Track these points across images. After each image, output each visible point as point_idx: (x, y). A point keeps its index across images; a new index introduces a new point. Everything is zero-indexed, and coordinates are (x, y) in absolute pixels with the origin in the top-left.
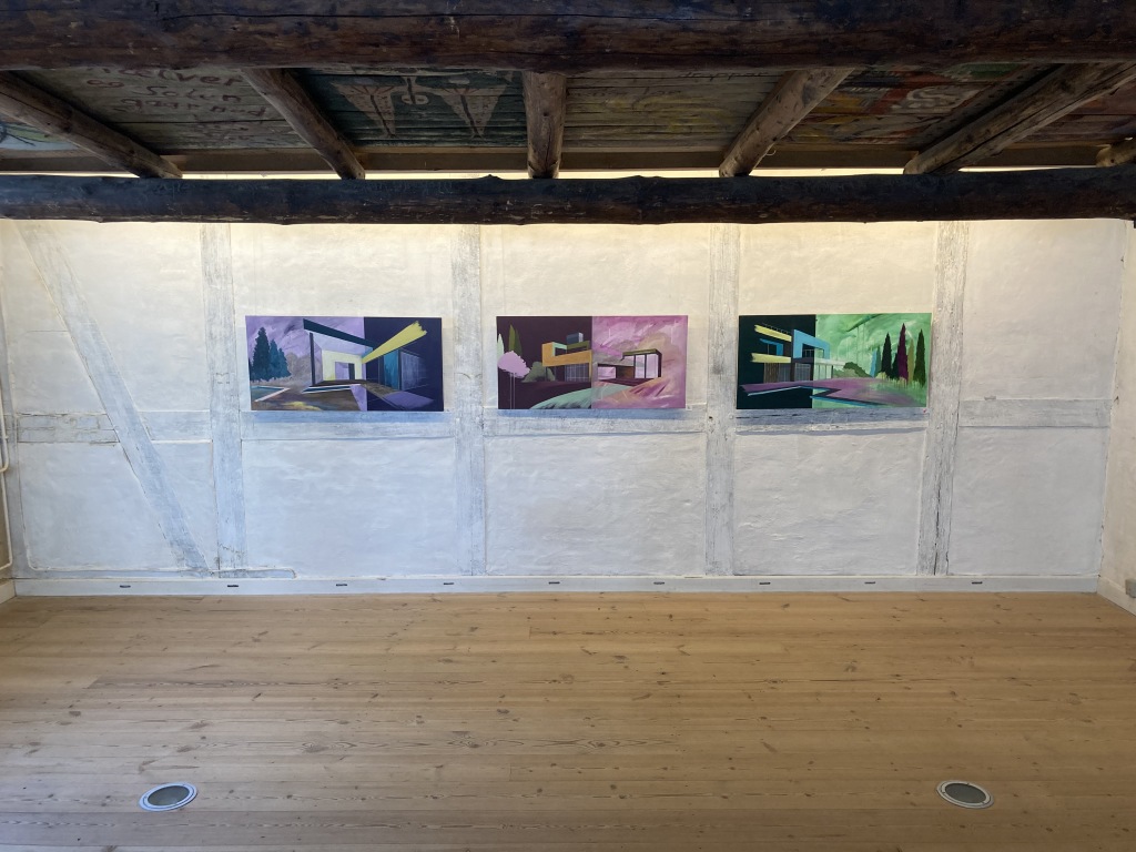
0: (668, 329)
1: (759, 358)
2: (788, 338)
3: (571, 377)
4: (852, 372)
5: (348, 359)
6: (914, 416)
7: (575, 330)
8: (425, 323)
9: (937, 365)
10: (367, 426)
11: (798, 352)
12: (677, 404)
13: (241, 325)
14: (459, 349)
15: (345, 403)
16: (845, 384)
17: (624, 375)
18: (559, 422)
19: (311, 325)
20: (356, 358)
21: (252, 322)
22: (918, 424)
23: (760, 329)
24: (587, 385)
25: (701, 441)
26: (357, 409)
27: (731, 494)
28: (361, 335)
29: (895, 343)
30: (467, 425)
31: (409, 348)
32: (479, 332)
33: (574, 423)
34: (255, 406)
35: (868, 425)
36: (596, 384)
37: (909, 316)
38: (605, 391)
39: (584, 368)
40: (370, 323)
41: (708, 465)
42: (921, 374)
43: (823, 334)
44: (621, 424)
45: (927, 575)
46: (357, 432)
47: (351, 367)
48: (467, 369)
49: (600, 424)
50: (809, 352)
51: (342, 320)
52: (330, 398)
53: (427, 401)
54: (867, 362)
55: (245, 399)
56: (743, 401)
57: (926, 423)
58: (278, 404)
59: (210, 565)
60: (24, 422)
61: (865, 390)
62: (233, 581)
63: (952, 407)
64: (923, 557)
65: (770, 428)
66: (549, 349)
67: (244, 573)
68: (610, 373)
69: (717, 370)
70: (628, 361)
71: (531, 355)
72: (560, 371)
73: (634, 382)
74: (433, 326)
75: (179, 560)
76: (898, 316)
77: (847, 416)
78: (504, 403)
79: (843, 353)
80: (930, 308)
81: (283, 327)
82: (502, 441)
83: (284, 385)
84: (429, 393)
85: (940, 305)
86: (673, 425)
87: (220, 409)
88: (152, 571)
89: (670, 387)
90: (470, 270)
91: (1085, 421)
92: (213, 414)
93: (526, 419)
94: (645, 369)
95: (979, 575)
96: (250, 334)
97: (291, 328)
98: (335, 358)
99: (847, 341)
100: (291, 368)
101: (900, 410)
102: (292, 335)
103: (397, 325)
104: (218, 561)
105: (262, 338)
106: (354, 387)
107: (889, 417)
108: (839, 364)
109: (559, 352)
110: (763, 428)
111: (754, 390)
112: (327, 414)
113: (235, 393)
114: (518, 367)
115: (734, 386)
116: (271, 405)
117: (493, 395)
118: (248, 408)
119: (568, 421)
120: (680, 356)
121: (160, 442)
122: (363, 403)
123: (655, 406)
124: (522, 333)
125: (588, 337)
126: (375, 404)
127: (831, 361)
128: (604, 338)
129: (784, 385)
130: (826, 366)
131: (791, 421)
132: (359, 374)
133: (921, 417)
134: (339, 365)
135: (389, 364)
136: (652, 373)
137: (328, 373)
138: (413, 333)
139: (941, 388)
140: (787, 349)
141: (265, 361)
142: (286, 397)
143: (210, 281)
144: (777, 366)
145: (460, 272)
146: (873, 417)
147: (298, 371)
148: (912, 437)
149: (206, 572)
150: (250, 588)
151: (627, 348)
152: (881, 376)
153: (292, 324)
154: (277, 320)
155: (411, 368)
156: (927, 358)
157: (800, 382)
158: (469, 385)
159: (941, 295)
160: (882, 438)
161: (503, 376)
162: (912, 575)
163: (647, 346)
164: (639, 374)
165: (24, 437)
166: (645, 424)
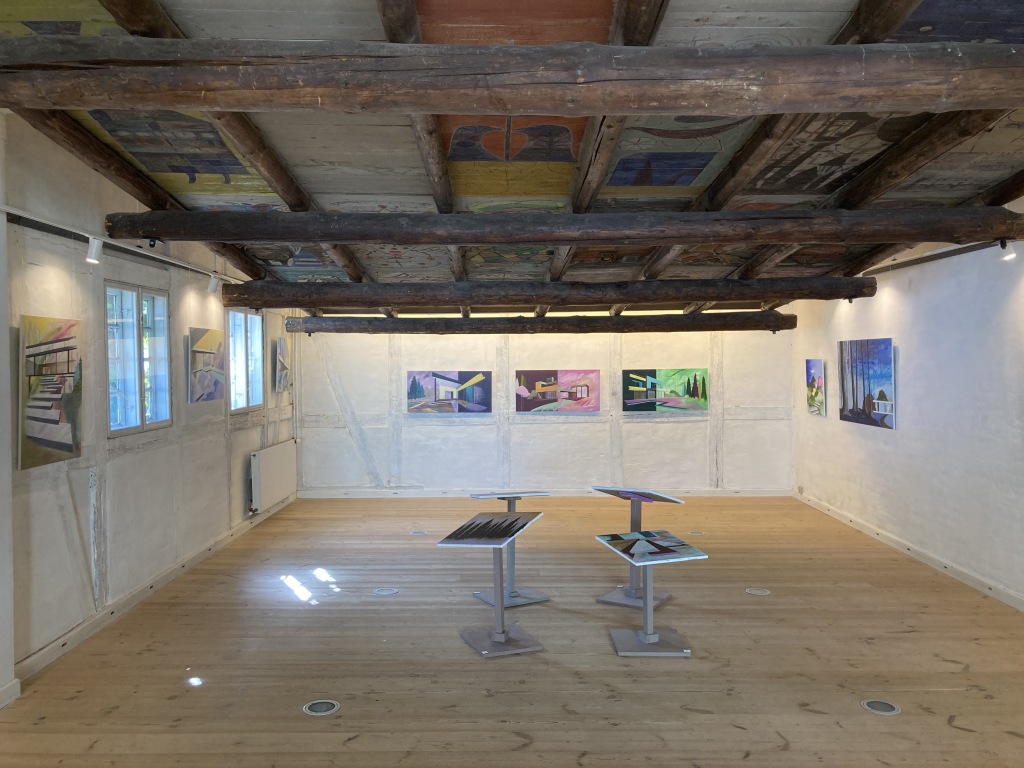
0: (591, 376)
1: (631, 388)
2: (644, 380)
3: (548, 397)
4: (673, 394)
5: (450, 389)
6: (703, 415)
7: (550, 376)
8: (484, 373)
9: (711, 391)
10: (457, 420)
11: (649, 386)
12: (597, 408)
13: (405, 375)
14: (499, 385)
15: (448, 409)
16: (671, 400)
17: (572, 396)
18: (543, 418)
19: (435, 375)
20: (455, 389)
21: (410, 374)
22: (705, 418)
23: (631, 376)
24: (556, 401)
25: (608, 426)
26: (454, 412)
27: (622, 451)
28: (457, 379)
29: (692, 382)
30: (502, 419)
31: (477, 384)
32: (508, 377)
33: (549, 418)
34: (409, 410)
35: (683, 419)
36: (559, 400)
37: (698, 370)
38: (564, 403)
39: (554, 393)
40: (461, 374)
41: (611, 437)
42: (704, 395)
43: (660, 378)
44: (571, 418)
45: (713, 489)
46: (454, 422)
47: (452, 393)
48: (502, 394)
49: (562, 418)
50: (654, 386)
51: (449, 372)
52: (442, 406)
53: (485, 408)
54: (680, 390)
55: (405, 408)
56: (626, 408)
57: (709, 418)
58: (420, 409)
59: (385, 484)
60: (307, 419)
61: (680, 403)
62: (396, 491)
63: (720, 411)
64: (711, 480)
65: (639, 420)
66: (539, 385)
67: (401, 487)
68: (566, 395)
69: (614, 394)
70: (574, 390)
71: (531, 387)
72: (543, 394)
73: (577, 399)
74: (488, 375)
75: (371, 482)
76: (693, 370)
77: (672, 415)
78: (518, 409)
79: (669, 386)
80: (708, 366)
81: (424, 375)
82: (518, 426)
83: (423, 401)
84: (486, 405)
85: (712, 365)
86: (595, 419)
87: (393, 412)
88: (358, 487)
89: (593, 401)
90: (504, 350)
91: (781, 417)
92: (390, 414)
93: (528, 416)
94: (581, 393)
95: (737, 489)
96: (408, 379)
97: (427, 376)
98: (445, 389)
99: (671, 381)
100: (426, 394)
101: (696, 412)
102: (427, 379)
103: (472, 374)
104: (389, 482)
105: (414, 381)
106: (452, 402)
107: (692, 415)
108: (668, 391)
109: (543, 386)
110: (635, 420)
111: (630, 403)
112: (440, 414)
113: (400, 405)
114: (525, 393)
115: (621, 401)
116: (416, 411)
117: (514, 405)
118: (406, 412)
119: (547, 417)
120: (597, 388)
121: (366, 427)
122: (457, 409)
123: (587, 410)
124: (528, 378)
125: (556, 379)
126: (462, 409)
127: (664, 390)
128: (562, 379)
129: (643, 400)
130: (662, 392)
131: (646, 417)
132: (455, 396)
133: (706, 415)
134: (447, 392)
135: (469, 392)
136: (585, 395)
137: (442, 396)
138: (479, 378)
139: (714, 402)
140: (644, 384)
141: (415, 390)
142: (423, 406)
143: (391, 356)
144: (639, 392)
145: (499, 351)
146: (685, 415)
147: (429, 395)
148: (702, 425)
149: (383, 487)
150: (404, 494)
151: (574, 384)
152: (687, 396)
153: (427, 374)
154: (421, 373)
155: (478, 393)
156: (707, 389)
157: (651, 399)
158: (503, 401)
159: (712, 361)
160: (689, 424)
161: (518, 396)
162: (707, 489)
163: (582, 383)
164: (579, 395)
165: (306, 425)
166: (582, 418)
